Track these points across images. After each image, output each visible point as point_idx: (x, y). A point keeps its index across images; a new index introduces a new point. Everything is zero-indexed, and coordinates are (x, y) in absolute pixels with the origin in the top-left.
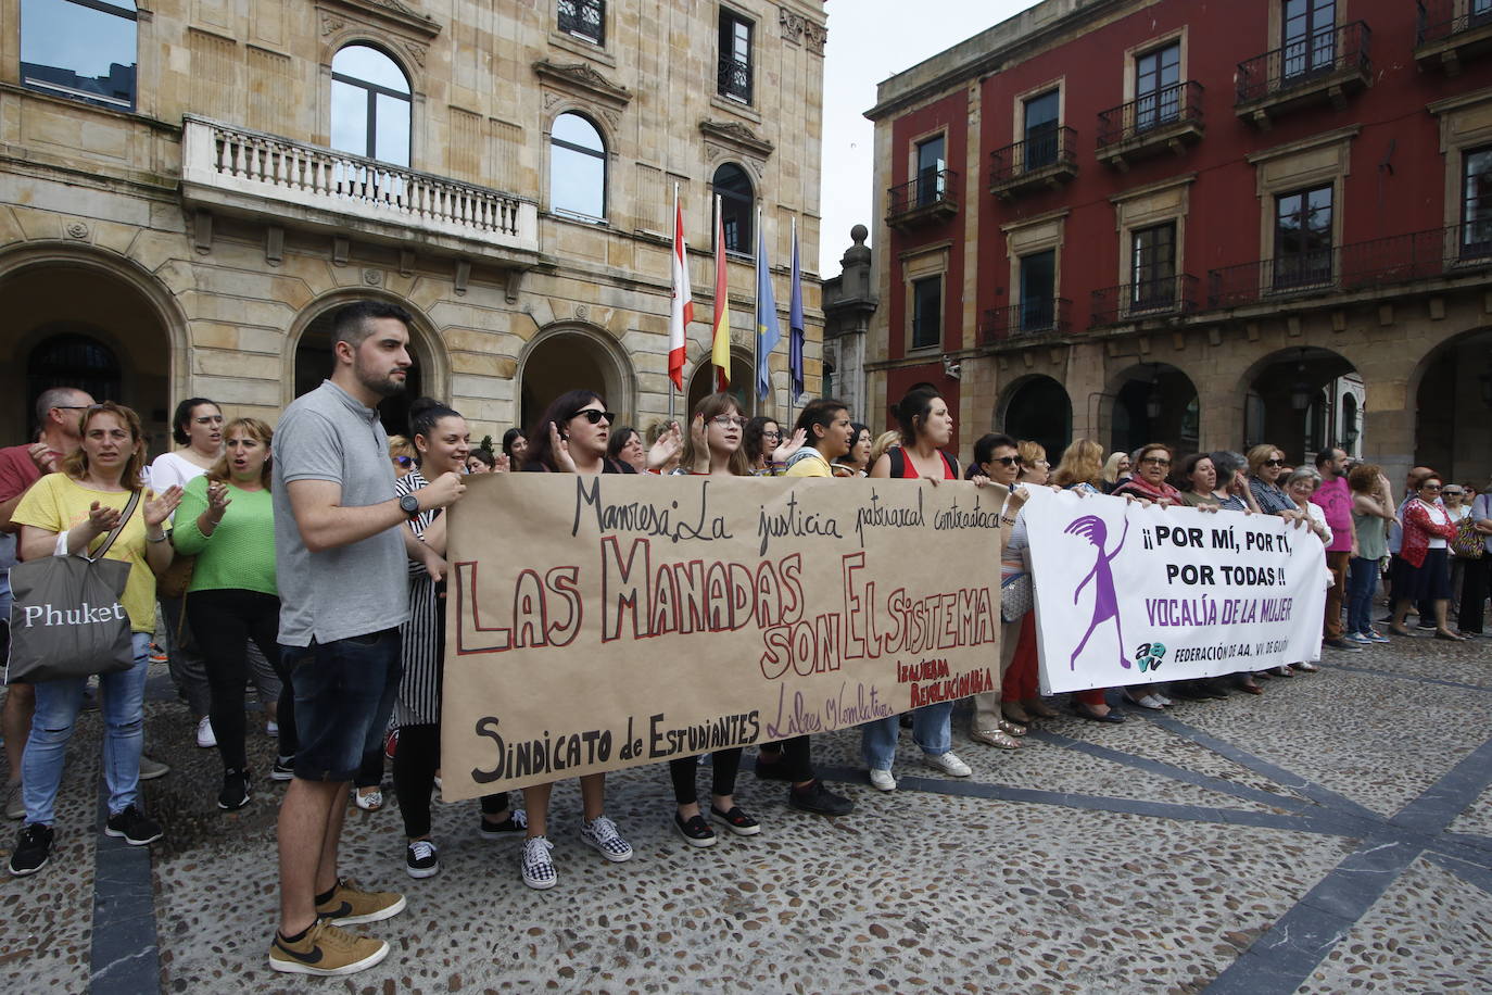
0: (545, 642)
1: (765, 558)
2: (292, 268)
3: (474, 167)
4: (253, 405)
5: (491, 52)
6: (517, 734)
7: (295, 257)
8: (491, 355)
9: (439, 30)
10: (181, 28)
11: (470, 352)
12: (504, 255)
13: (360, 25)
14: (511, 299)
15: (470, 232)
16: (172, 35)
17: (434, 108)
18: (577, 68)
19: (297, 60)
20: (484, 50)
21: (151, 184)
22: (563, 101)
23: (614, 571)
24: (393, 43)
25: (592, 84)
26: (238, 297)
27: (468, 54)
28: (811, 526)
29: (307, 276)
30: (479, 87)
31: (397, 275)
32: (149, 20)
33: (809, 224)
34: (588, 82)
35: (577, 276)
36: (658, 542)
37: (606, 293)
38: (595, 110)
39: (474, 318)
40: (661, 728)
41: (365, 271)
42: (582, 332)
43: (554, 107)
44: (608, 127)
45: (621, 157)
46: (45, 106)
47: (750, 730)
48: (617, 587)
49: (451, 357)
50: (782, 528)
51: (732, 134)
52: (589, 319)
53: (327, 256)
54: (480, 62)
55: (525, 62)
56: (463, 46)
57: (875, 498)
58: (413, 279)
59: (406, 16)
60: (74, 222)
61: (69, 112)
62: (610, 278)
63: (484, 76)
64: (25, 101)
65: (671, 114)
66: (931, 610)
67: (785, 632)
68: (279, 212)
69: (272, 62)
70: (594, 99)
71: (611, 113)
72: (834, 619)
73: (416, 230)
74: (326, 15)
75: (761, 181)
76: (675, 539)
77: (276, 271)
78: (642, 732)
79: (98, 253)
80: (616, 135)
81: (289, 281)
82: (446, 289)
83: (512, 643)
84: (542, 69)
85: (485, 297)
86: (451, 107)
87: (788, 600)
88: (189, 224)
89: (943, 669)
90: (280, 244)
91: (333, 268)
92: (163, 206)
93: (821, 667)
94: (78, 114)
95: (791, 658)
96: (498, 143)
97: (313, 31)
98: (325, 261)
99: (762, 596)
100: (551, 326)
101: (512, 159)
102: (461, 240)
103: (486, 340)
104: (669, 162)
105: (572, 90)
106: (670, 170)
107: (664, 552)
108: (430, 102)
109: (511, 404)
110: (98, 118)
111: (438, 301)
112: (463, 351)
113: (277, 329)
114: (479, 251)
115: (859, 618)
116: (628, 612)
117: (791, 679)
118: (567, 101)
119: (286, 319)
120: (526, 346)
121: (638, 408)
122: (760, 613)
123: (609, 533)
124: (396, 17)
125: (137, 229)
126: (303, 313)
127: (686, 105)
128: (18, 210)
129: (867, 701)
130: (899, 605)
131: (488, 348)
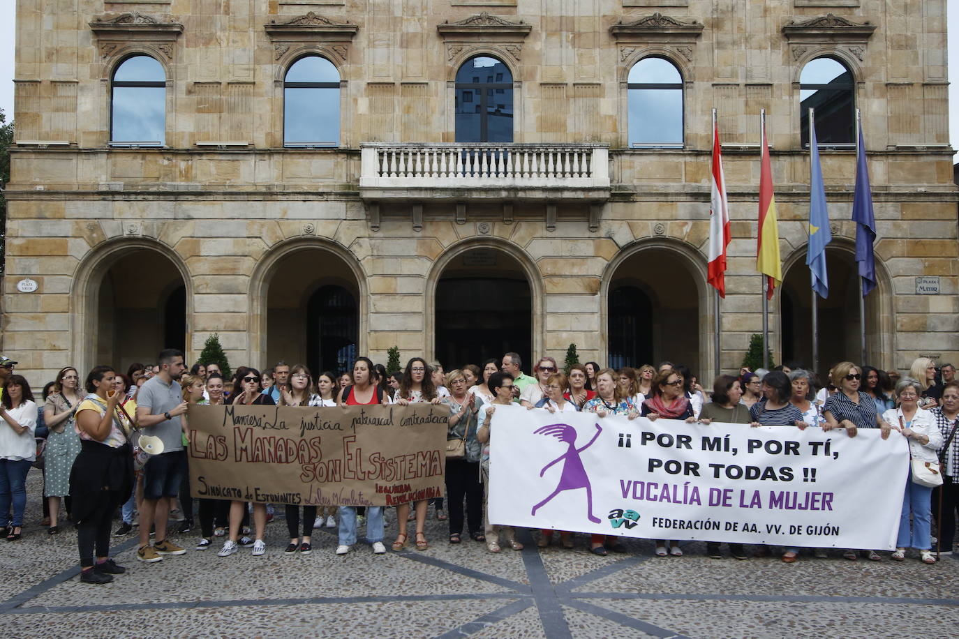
0: (216, 459)
1: (303, 437)
2: (429, 231)
3: (560, 126)
4: (406, 331)
5: (573, 31)
6: (211, 484)
7: (431, 222)
8: (578, 276)
9: (531, 29)
10: (363, 85)
11: (560, 276)
12: (580, 195)
13: (473, 45)
14: (594, 228)
15: (552, 182)
16: (358, 91)
17: (529, 89)
18: (650, 19)
19: (432, 83)
20: (567, 31)
21: (347, 191)
22: (638, 50)
23: (239, 439)
24: (497, 50)
25: (663, 28)
26: (396, 257)
27: (555, 39)
28: (327, 426)
29: (439, 235)
30: (564, 62)
31: (501, 223)
32: (346, 86)
33: (931, 94)
34: (659, 28)
35: (654, 198)
36: (256, 430)
37: (683, 209)
38: (668, 49)
39: (562, 248)
40: (259, 492)
41: (478, 224)
42: (663, 246)
43: (630, 58)
44: (681, 59)
45: (696, 83)
46: (294, 156)
47: (297, 500)
48: (240, 445)
49: (545, 282)
50: (311, 427)
51: (819, 29)
52: (667, 234)
53: (452, 218)
54: (564, 42)
55: (603, 29)
56: (550, 34)
57: (363, 413)
58: (514, 224)
59: (505, 27)
60: (306, 224)
61: (305, 156)
62: (687, 194)
63: (569, 52)
64: (285, 156)
65: (748, 30)
66: (399, 463)
67: (312, 466)
68: (416, 195)
69: (416, 89)
70: (667, 40)
71: (684, 48)
72: (338, 462)
73: (509, 189)
74: (450, 46)
75: (861, 65)
76: (264, 428)
77: (419, 234)
78: (252, 491)
79: (320, 241)
80: (690, 65)
81: (428, 240)
82: (540, 228)
83: (206, 457)
84: (617, 31)
85: (573, 229)
86: (541, 84)
87: (313, 454)
88: (368, 213)
89: (408, 488)
90: (421, 216)
91: (457, 226)
92: (353, 203)
93: (330, 479)
94: (309, 156)
95: (315, 475)
96: (581, 102)
97: (442, 60)
98: (451, 222)
99: (301, 452)
100: (632, 245)
101: (593, 111)
102: (544, 189)
103: (573, 265)
104: (748, 74)
105: (646, 39)
106: (749, 82)
107: (258, 433)
108: (525, 85)
109: (596, 315)
110: (319, 156)
111: (534, 238)
112: (555, 275)
113: (421, 276)
114: (559, 195)
115: (352, 463)
116: (244, 453)
117: (315, 484)
118: (641, 49)
119: (425, 267)
120: (609, 266)
121: (721, 310)
122: (300, 458)
123: (236, 426)
124: (498, 31)
125: (339, 221)
126: (438, 262)
127: (765, 16)
128: (281, 222)
129: (357, 497)
130: (376, 459)
131: (576, 271)
